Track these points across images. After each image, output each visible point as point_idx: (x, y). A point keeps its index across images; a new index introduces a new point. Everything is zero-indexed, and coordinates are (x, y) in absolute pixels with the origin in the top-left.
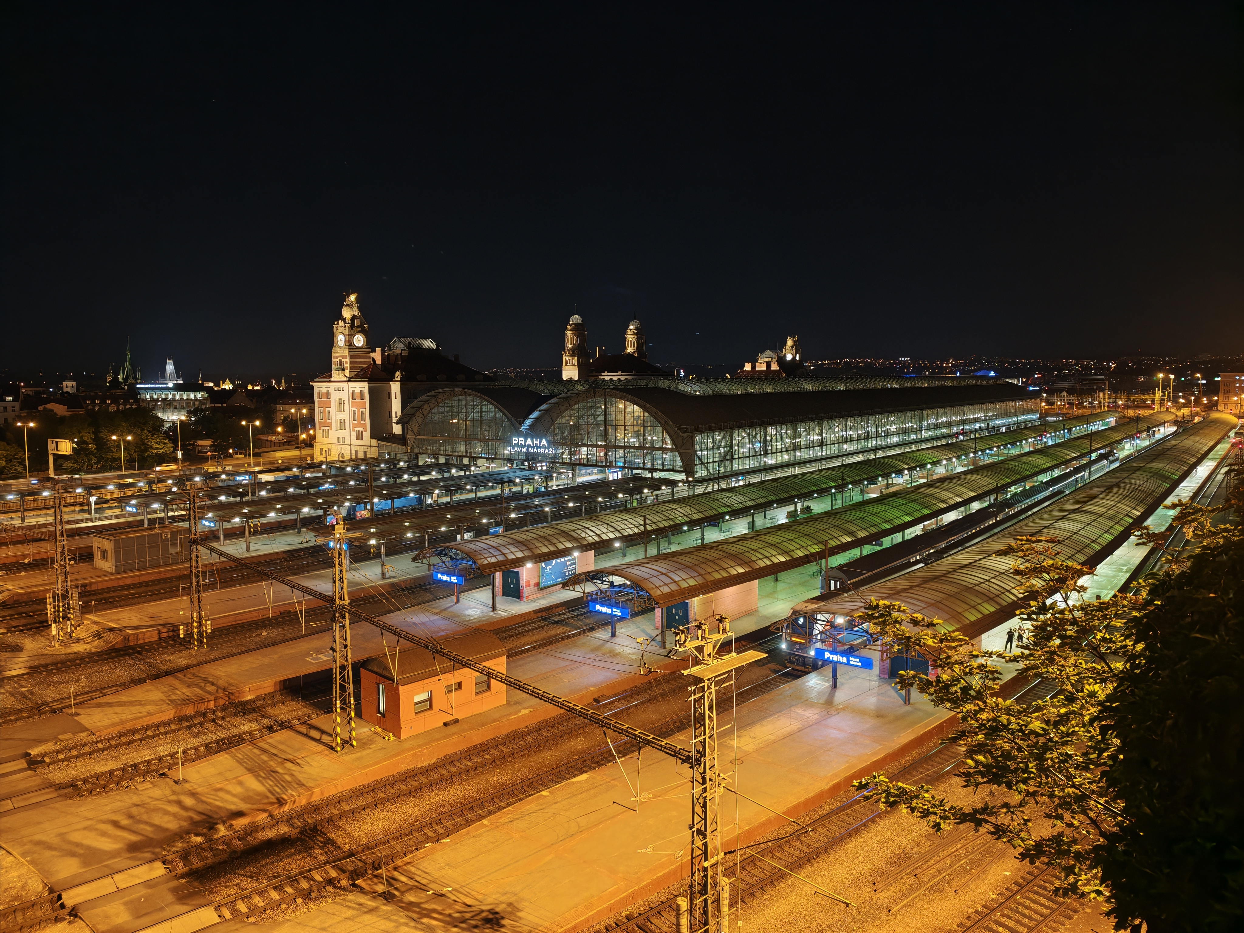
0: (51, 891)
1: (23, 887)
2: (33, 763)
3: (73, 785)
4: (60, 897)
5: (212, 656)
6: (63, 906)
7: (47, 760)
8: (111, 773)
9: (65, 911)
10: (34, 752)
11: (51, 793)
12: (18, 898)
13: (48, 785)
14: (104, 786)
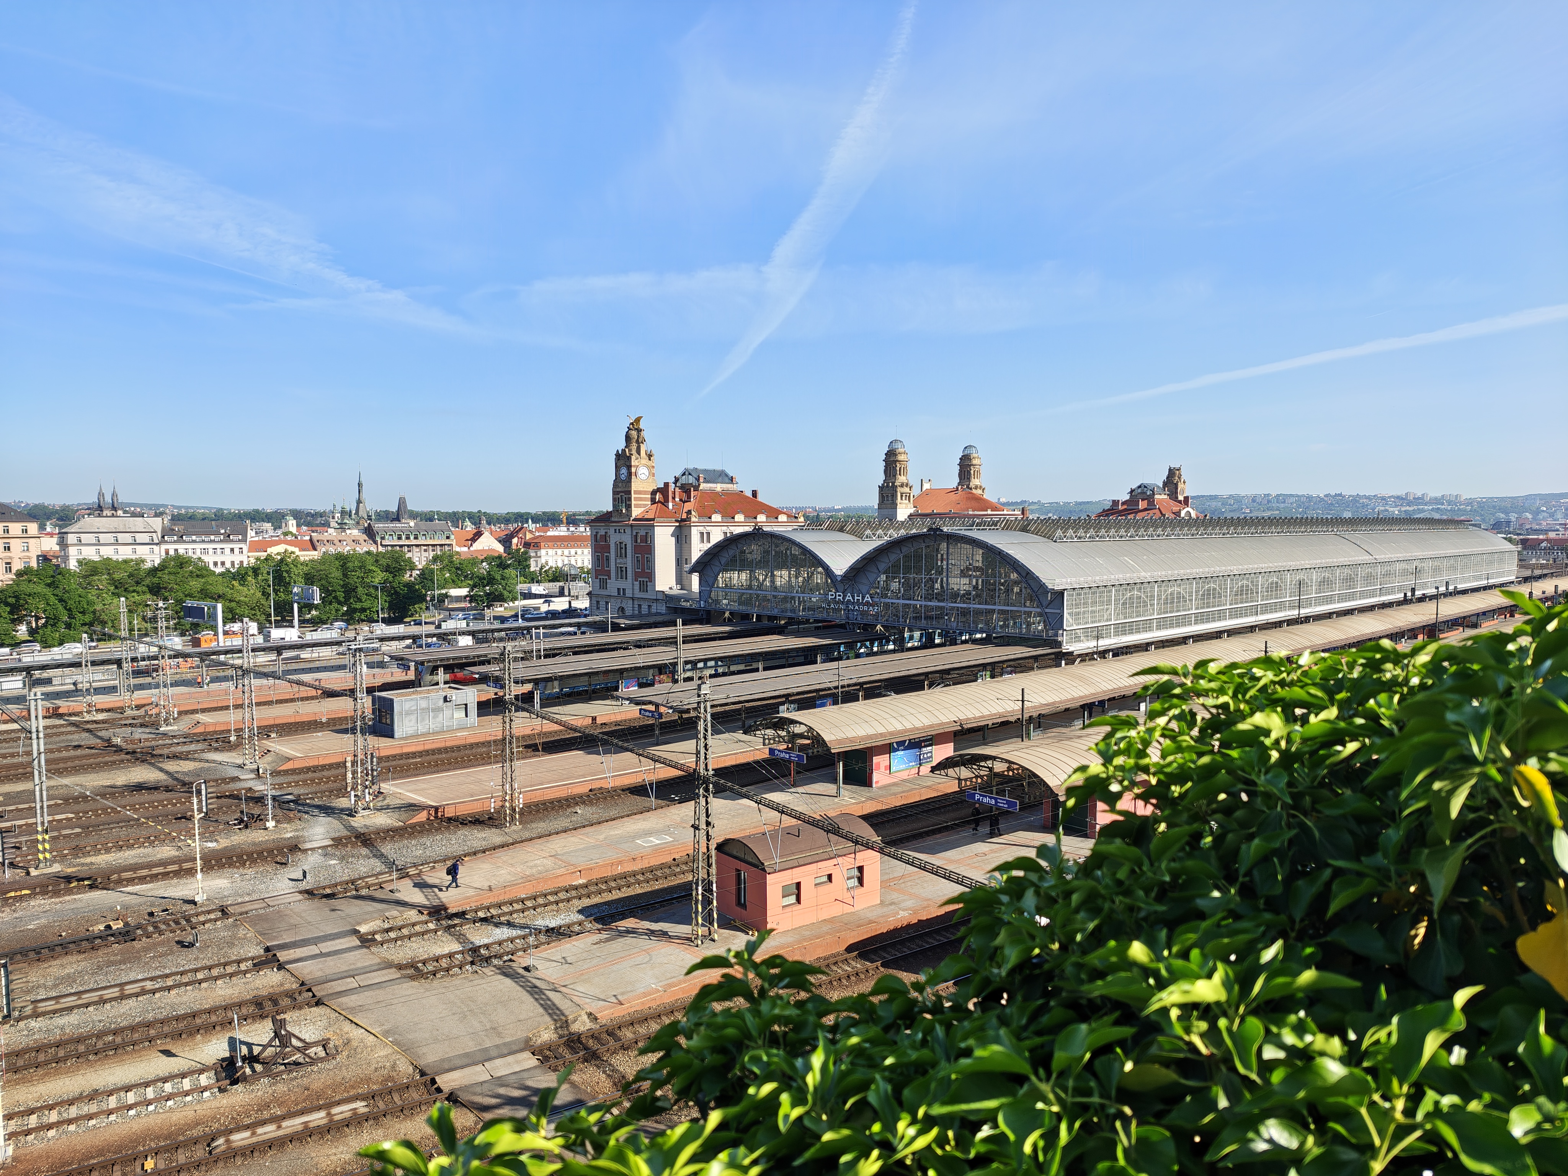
0: (423, 1074)
2: (367, 941)
4: (433, 1082)
5: (525, 835)
6: (439, 1090)
7: (378, 937)
9: (441, 1096)
10: (363, 929)
11: (393, 974)
12: (390, 1078)
13: (388, 965)
14: (448, 970)
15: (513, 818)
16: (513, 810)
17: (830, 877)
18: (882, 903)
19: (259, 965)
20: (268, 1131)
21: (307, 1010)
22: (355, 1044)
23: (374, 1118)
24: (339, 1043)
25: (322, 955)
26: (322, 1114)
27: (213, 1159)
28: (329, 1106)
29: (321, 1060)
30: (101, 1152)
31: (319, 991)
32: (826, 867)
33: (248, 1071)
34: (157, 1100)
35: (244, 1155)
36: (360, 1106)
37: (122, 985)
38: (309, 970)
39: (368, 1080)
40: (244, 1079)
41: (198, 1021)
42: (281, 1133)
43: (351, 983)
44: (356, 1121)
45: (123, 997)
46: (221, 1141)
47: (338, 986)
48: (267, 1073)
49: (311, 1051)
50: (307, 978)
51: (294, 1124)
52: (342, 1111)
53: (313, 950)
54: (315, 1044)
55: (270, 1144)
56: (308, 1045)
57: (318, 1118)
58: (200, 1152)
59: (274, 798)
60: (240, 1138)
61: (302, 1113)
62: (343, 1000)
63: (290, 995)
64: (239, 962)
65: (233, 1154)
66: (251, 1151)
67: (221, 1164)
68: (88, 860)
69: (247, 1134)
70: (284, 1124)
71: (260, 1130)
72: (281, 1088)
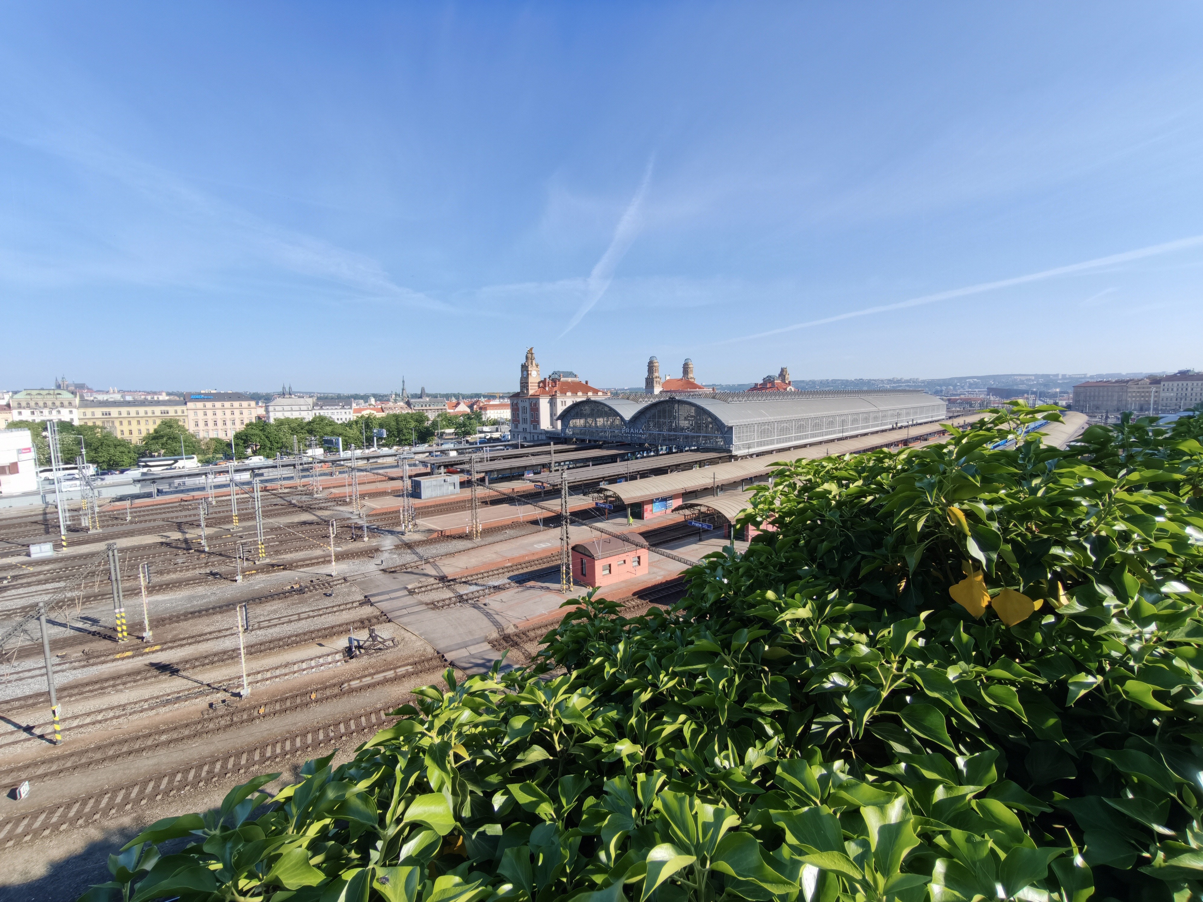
0: (438, 653)
1: (425, 650)
2: (411, 592)
3: (433, 603)
4: (443, 656)
5: (483, 543)
6: (446, 660)
7: (416, 590)
8: (450, 599)
9: (447, 663)
10: (410, 587)
11: (424, 607)
12: (423, 655)
13: (421, 603)
14: (449, 605)
15: (477, 536)
16: (477, 531)
17: (625, 561)
18: (649, 573)
19: (362, 604)
20: (367, 680)
21: (384, 624)
22: (406, 639)
23: (416, 673)
24: (399, 639)
25: (391, 599)
26: (392, 672)
27: (342, 694)
28: (395, 668)
29: (392, 647)
30: (291, 691)
31: (390, 616)
32: (623, 557)
33: (358, 653)
34: (317, 666)
35: (356, 691)
36: (410, 668)
37: (299, 614)
38: (385, 606)
39: (413, 656)
40: (356, 656)
41: (334, 630)
42: (373, 681)
43: (405, 612)
44: (407, 675)
45: (299, 619)
46: (346, 685)
47: (398, 613)
48: (367, 653)
49: (387, 643)
50: (384, 610)
51: (379, 677)
52: (401, 671)
53: (387, 597)
54: (389, 640)
55: (369, 686)
56: (385, 641)
57: (390, 674)
58: (336, 690)
59: (367, 527)
60: (355, 684)
61: (383, 671)
62: (401, 619)
63: (376, 617)
64: (353, 603)
65: (352, 691)
66: (360, 689)
67: (346, 695)
68: (283, 557)
69: (358, 681)
70: (375, 677)
71: (364, 680)
72: (373, 660)
